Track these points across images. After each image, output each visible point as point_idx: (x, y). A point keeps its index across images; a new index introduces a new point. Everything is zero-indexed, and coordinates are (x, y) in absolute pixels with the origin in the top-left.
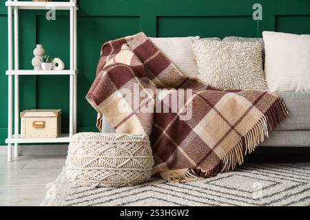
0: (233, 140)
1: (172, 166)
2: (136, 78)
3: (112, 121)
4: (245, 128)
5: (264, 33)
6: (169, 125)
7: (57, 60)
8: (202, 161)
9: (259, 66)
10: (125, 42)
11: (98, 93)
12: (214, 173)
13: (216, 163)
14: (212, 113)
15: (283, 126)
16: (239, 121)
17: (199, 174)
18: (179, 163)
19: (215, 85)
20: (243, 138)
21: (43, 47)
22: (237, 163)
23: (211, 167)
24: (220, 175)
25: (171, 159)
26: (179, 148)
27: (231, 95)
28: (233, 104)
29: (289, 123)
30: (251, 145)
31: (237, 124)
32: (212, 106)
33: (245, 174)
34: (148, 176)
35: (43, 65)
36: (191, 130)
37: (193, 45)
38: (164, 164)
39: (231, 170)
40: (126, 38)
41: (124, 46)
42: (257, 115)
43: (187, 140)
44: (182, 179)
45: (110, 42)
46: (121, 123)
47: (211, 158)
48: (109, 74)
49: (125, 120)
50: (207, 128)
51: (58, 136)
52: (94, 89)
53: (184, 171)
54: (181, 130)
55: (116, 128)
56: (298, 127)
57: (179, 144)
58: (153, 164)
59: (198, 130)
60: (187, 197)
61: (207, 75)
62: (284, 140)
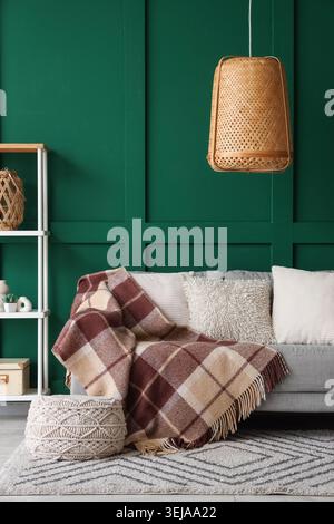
0: (224, 403)
1: (151, 435)
2: (110, 328)
3: (82, 380)
4: (238, 389)
5: (274, 268)
6: (148, 386)
7: (23, 299)
8: (187, 428)
9: (265, 310)
10: (104, 277)
11: (65, 346)
12: (199, 443)
13: (204, 431)
14: (199, 371)
15: (284, 387)
16: (231, 381)
17: (180, 444)
18: (161, 430)
19: (209, 334)
20: (236, 401)
21: (7, 283)
22: (230, 432)
23: (197, 436)
24: (207, 446)
25: (150, 425)
26: (160, 412)
27: (222, 349)
28: (224, 360)
29: (290, 384)
30: (246, 411)
31: (228, 384)
32: (199, 363)
33: (237, 444)
34: (119, 447)
35: (6, 305)
36: (174, 391)
37: (185, 284)
38: (143, 431)
39: (222, 439)
40: (107, 271)
41: (102, 285)
42: (252, 373)
43: (170, 404)
44: (159, 450)
45: (88, 276)
46: (92, 382)
47: (198, 425)
48: (79, 324)
49: (97, 378)
50: (194, 389)
51: (25, 393)
52: (62, 341)
53: (164, 441)
54: (162, 391)
55: (86, 388)
56: (301, 388)
57: (160, 407)
58: (125, 433)
59: (183, 391)
60: (156, 473)
61: (200, 320)
62: (284, 404)
